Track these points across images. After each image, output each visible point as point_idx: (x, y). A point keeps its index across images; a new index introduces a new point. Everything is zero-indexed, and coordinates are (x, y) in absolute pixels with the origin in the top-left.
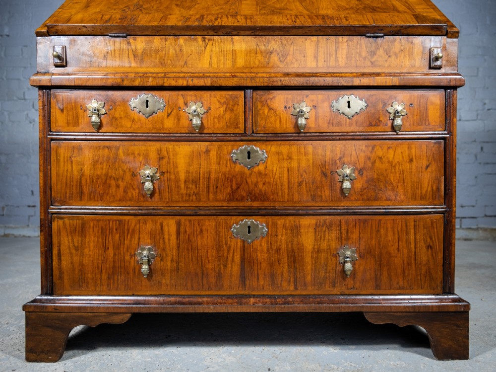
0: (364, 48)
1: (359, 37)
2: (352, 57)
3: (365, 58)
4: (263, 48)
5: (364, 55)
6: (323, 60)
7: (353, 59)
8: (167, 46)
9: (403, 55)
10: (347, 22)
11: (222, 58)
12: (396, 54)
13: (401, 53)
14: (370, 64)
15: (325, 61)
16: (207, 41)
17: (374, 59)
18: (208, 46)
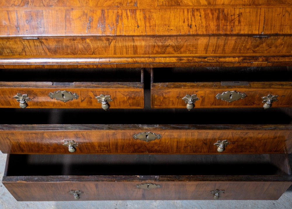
0: (250, 43)
1: (247, 37)
2: (237, 49)
3: (248, 49)
4: (160, 44)
5: (248, 47)
6: (212, 50)
7: (238, 49)
8: (75, 44)
9: (282, 47)
10: (239, 27)
11: (125, 50)
12: (276, 47)
13: (281, 46)
14: (252, 51)
15: (213, 51)
16: (110, 41)
17: (256, 49)
18: (112, 43)
